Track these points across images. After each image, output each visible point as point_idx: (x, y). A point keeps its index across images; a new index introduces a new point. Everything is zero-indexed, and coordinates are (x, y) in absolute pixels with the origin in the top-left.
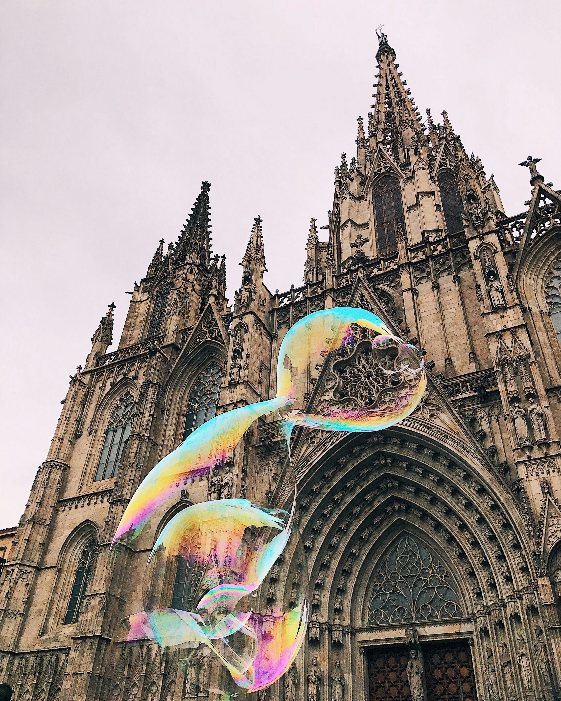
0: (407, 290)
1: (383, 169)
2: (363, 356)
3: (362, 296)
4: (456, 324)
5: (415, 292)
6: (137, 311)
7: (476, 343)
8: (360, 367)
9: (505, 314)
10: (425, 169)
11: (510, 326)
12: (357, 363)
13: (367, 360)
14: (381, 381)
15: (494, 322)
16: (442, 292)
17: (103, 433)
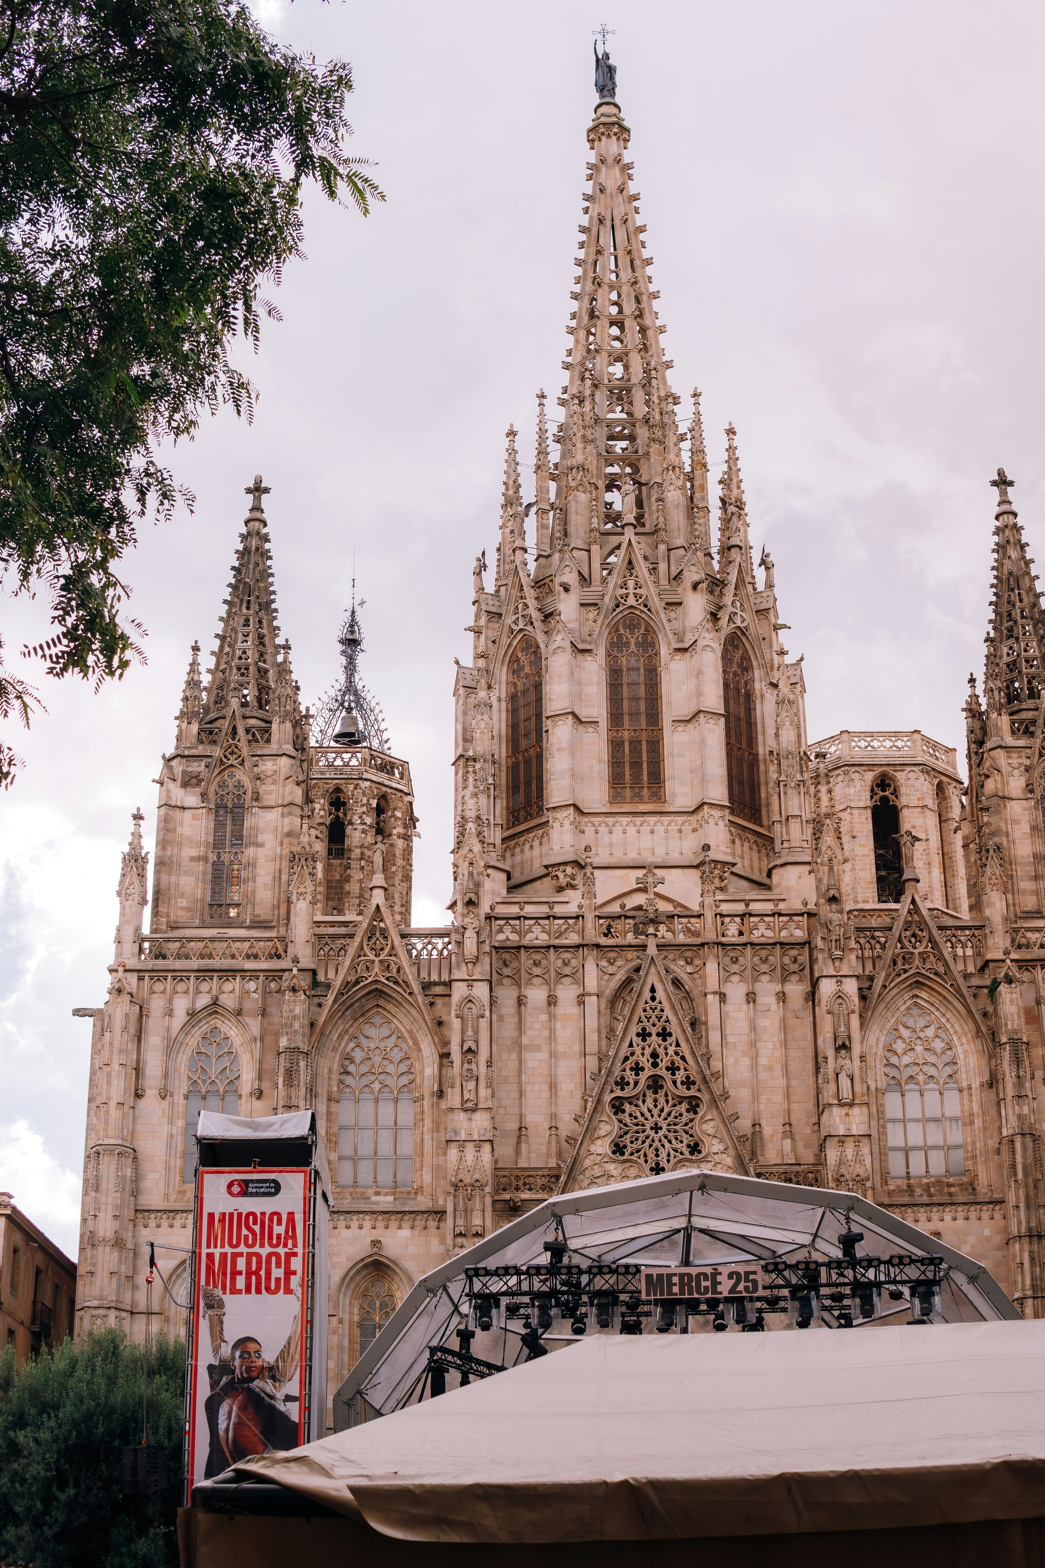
0: (714, 993)
1: (631, 597)
2: (649, 1093)
3: (653, 990)
4: (771, 1069)
5: (723, 997)
6: (179, 830)
7: (794, 1106)
8: (645, 1110)
9: (850, 1112)
10: (713, 650)
11: (854, 1132)
12: (640, 1103)
13: (656, 1100)
14: (674, 1141)
15: (838, 1119)
16: (759, 1008)
17: (182, 1097)
